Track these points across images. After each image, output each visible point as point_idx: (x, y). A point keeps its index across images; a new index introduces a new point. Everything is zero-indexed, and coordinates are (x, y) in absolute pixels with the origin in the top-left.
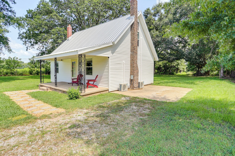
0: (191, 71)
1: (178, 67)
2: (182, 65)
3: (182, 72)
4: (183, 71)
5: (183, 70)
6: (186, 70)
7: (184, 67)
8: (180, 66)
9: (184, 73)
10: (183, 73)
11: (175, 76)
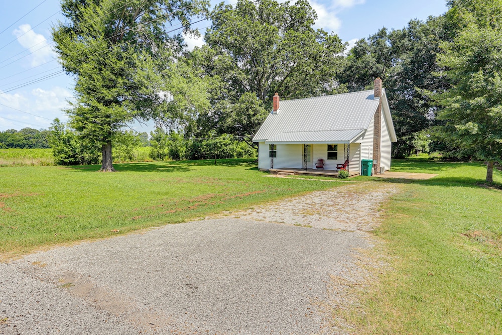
0: (440, 150)
1: (412, 144)
2: (420, 139)
3: (420, 153)
4: (422, 151)
5: (421, 148)
6: (428, 149)
7: (424, 141)
8: (416, 142)
9: (425, 156)
10: (422, 155)
11: (406, 162)
